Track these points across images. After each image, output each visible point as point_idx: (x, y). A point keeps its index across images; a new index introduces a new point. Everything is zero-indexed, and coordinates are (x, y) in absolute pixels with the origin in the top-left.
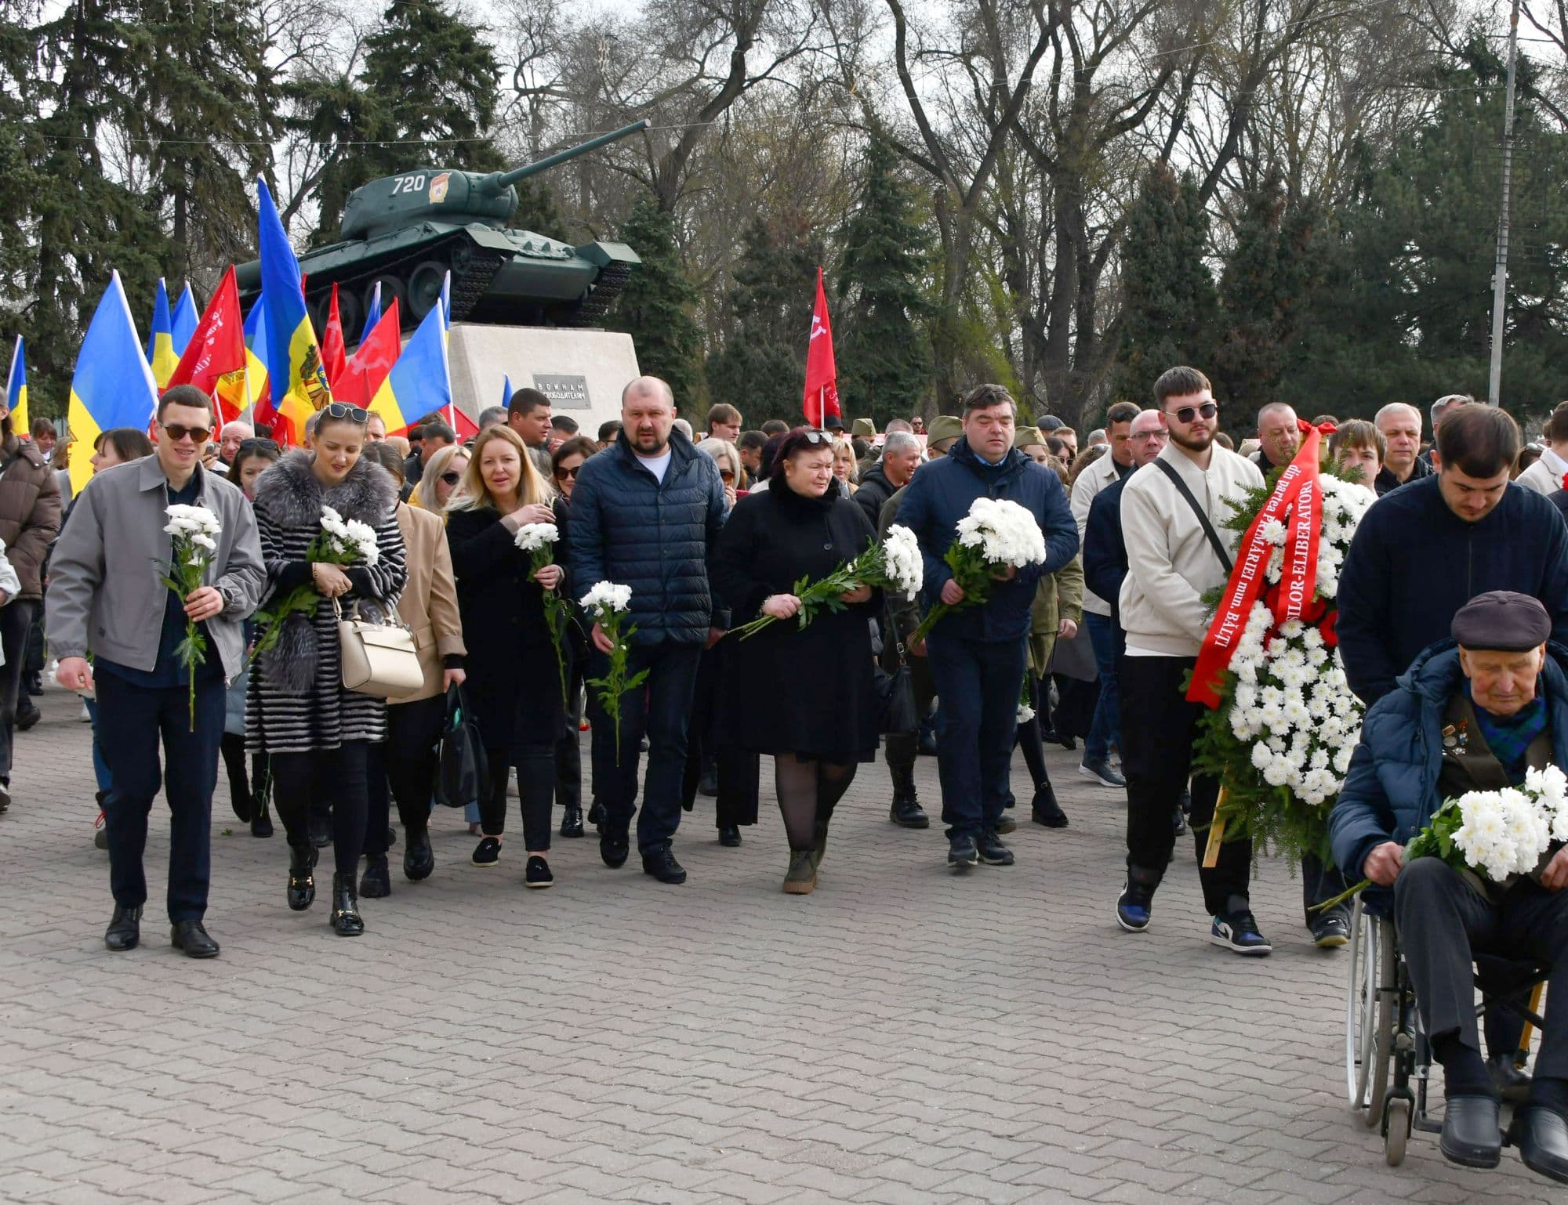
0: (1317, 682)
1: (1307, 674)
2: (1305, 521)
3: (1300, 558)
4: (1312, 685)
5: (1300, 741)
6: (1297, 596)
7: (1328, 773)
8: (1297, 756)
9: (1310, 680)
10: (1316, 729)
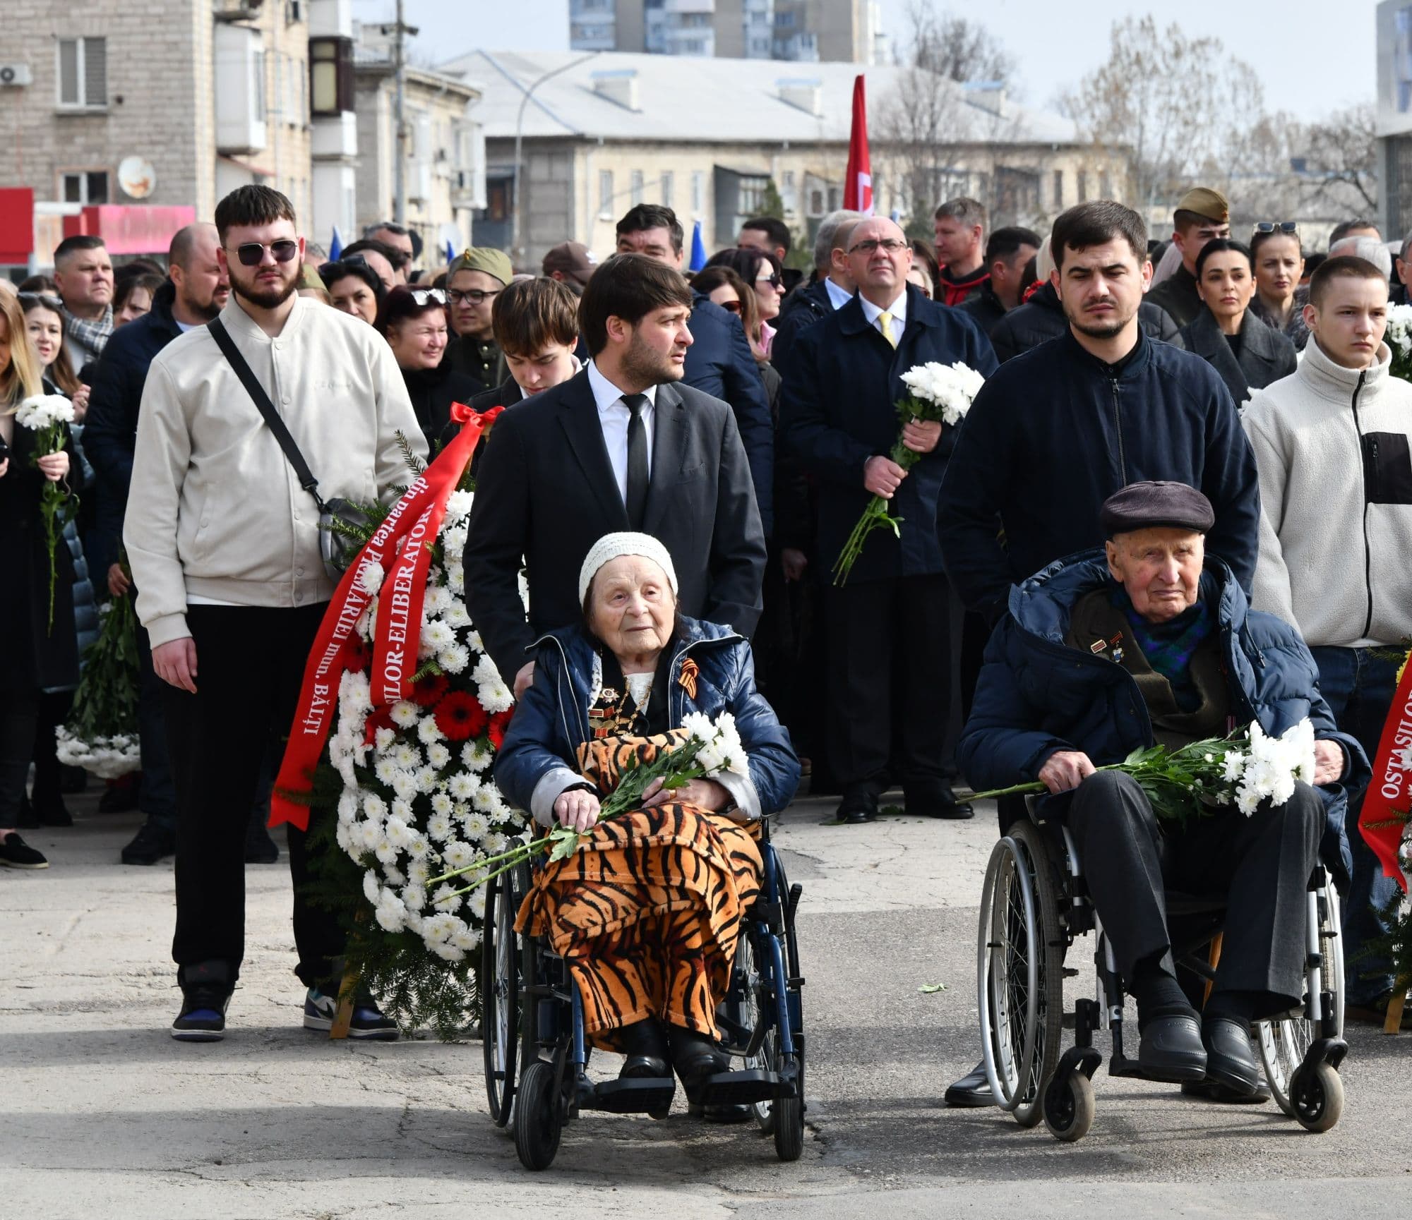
0: (437, 791)
1: (425, 780)
2: (408, 565)
3: (398, 619)
4: (430, 795)
5: (417, 872)
6: (393, 673)
7: (459, 923)
8: (415, 895)
9: (427, 788)
10: (437, 858)
